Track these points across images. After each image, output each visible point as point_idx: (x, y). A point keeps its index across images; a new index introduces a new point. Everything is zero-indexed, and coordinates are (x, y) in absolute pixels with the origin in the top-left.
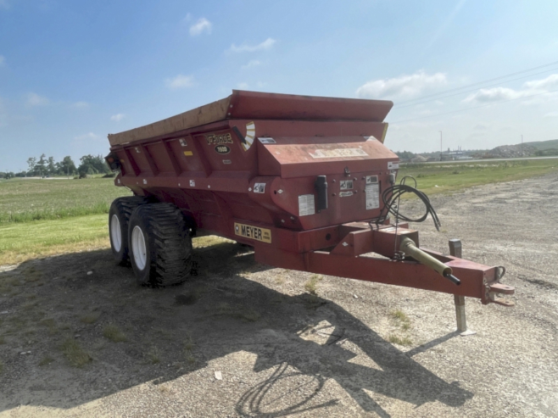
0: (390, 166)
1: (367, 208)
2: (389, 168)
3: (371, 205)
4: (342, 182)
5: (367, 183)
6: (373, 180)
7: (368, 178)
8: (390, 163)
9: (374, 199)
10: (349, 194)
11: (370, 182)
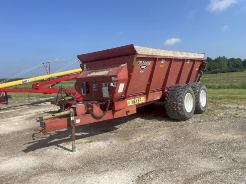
0: (113, 79)
1: (103, 97)
2: (113, 80)
3: (105, 95)
4: (93, 85)
5: (103, 86)
6: (106, 85)
7: (103, 84)
8: (113, 78)
9: (106, 93)
10: (96, 90)
11: (104, 86)
